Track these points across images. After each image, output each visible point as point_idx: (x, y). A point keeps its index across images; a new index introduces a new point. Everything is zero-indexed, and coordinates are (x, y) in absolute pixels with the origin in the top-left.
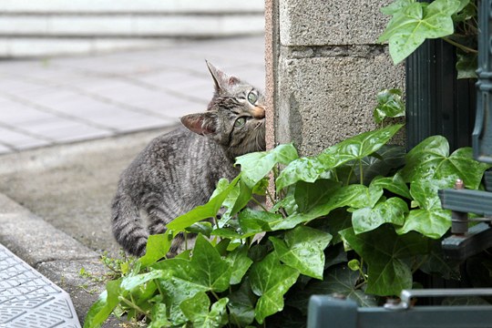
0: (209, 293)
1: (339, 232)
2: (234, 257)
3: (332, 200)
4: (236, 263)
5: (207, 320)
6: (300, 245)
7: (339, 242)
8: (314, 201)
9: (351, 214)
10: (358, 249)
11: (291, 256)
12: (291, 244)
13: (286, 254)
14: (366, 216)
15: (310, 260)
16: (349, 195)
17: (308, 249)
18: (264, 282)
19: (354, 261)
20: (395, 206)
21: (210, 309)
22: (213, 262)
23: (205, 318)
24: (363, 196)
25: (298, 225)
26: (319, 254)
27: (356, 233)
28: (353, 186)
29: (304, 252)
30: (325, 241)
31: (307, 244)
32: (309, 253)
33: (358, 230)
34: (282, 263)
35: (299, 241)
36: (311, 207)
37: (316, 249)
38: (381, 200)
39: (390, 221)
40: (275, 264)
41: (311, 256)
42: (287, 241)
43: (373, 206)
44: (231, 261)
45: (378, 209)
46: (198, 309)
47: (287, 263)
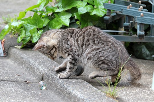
0: (37, 28)
1: (74, 14)
2: (44, 19)
3: (72, 4)
4: (45, 20)
5: (36, 36)
6: (63, 17)
7: (74, 16)
8: (67, 5)
9: (78, 9)
10: (79, 18)
11: (60, 19)
12: (60, 16)
13: (59, 19)
14: (82, 10)
15: (65, 21)
16: (77, 3)
17: (65, 18)
18: (52, 26)
19: (78, 22)
20: (90, 7)
21: (37, 33)
22: (38, 20)
23: (36, 35)
24: (81, 4)
25: (62, 11)
26: (68, 19)
27: (79, 14)
28: (78, 1)
29: (64, 18)
30: (70, 16)
31: (65, 16)
32: (65, 19)
33: (80, 13)
34: (58, 21)
35: (62, 15)
36: (66, 6)
37: (67, 18)
38: (86, 5)
39: (89, 11)
40: (56, 21)
41: (66, 20)
42: (59, 15)
43: (84, 7)
44: (43, 20)
45: (85, 8)
46: (34, 33)
47: (59, 21)
